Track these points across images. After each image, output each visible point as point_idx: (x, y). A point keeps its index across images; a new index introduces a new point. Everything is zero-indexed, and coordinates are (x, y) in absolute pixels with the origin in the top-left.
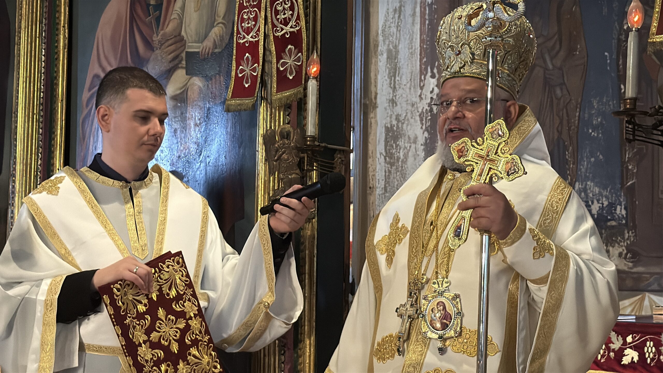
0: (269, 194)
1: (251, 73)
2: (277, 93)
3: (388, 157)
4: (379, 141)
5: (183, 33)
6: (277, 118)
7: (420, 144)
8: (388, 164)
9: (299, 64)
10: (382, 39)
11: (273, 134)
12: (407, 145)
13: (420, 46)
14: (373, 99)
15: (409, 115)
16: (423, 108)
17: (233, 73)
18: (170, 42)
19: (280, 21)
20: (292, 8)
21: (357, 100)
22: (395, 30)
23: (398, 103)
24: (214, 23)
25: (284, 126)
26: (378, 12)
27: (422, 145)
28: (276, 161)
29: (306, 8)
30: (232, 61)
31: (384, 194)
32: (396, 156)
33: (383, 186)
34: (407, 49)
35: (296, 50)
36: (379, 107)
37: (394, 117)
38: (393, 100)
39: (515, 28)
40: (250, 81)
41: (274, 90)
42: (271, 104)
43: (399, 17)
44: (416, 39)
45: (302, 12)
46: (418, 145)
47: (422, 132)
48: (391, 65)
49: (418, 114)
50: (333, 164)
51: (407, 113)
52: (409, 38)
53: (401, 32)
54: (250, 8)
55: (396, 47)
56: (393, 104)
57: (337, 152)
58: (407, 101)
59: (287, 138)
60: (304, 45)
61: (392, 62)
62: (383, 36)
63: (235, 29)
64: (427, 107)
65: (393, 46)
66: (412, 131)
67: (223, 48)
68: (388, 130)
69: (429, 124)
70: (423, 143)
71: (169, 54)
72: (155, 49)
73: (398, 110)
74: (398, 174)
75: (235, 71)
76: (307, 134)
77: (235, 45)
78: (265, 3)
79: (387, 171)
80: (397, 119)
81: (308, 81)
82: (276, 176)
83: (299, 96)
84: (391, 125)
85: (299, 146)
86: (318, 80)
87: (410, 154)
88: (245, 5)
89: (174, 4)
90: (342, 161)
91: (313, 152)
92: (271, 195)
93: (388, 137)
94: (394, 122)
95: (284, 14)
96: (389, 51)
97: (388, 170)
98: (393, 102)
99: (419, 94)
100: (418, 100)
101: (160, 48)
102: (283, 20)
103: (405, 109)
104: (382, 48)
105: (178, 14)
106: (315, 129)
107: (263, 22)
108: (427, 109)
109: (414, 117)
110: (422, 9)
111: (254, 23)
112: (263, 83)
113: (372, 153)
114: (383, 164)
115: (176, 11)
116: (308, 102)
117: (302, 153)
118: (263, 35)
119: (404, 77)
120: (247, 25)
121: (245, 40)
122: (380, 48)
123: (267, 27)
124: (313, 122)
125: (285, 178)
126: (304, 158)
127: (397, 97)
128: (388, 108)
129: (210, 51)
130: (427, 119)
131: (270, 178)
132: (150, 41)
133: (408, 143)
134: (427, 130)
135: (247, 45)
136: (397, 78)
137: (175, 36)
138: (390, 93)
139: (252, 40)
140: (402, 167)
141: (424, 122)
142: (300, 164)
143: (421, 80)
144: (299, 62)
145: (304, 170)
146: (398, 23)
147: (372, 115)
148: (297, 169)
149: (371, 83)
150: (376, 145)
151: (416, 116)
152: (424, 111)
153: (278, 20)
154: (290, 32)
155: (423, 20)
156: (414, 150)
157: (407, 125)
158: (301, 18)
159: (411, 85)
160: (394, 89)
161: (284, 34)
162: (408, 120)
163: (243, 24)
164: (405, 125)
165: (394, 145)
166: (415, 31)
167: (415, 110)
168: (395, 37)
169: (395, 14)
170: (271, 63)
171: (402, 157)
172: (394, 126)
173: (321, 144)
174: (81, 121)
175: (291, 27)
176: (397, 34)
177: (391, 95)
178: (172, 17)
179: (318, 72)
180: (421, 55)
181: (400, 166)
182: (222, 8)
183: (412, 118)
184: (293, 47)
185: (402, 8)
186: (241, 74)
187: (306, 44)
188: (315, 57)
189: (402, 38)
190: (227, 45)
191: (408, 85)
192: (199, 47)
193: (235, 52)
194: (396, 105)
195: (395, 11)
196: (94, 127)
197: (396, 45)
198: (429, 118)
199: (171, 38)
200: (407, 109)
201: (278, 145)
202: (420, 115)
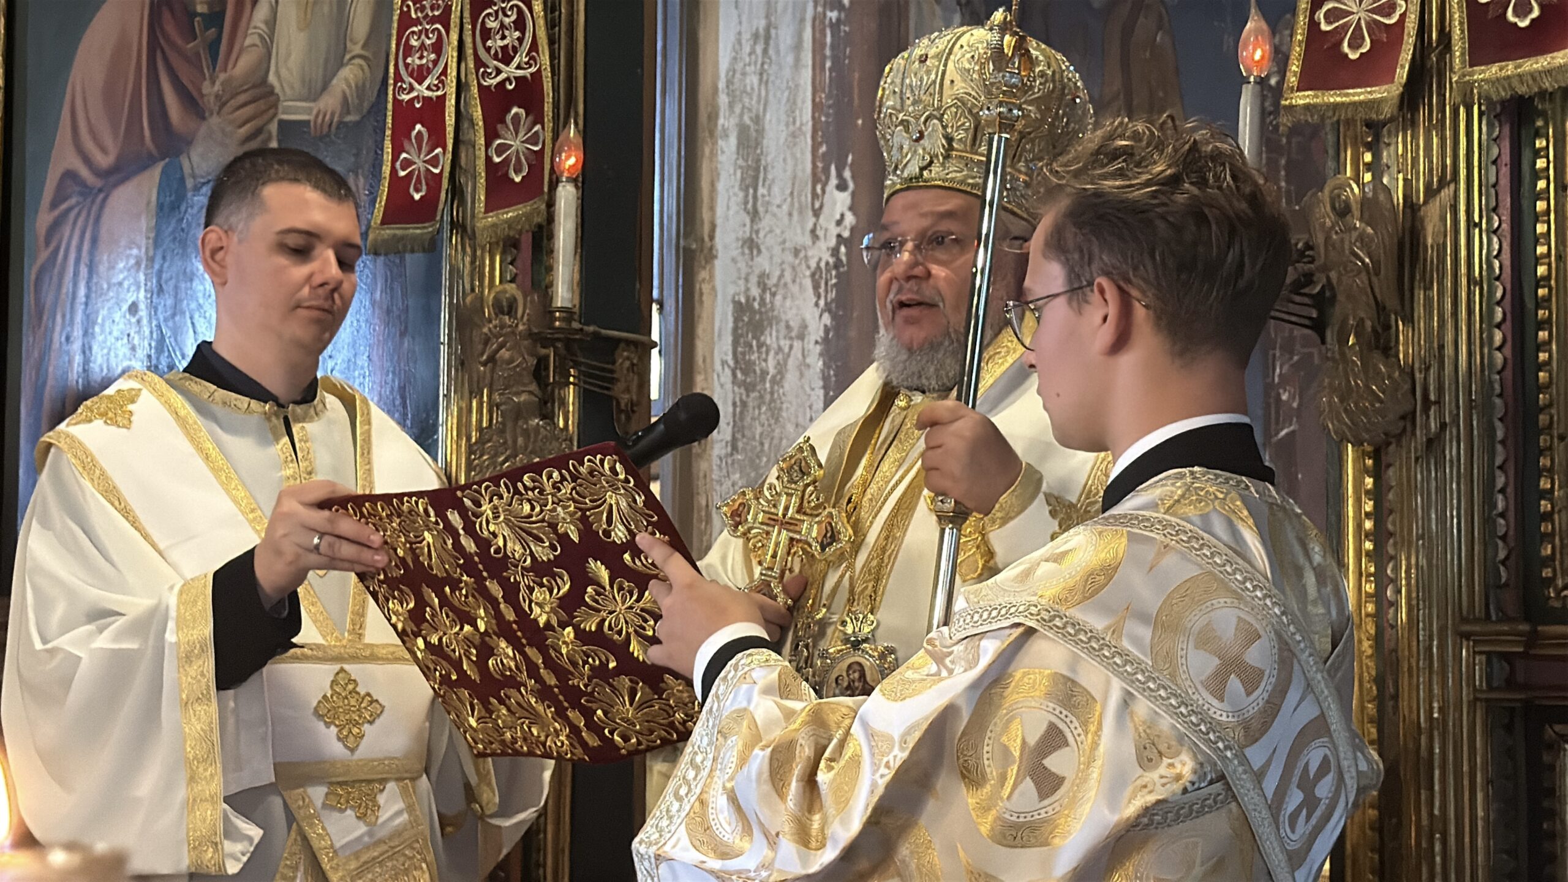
0: (469, 438)
1: (428, 170)
2: (486, 212)
3: (741, 369)
4: (720, 336)
5: (272, 78)
6: (487, 269)
7: (812, 342)
8: (739, 387)
9: (536, 149)
10: (727, 100)
11: (479, 305)
12: (785, 344)
13: (813, 118)
14: (706, 239)
15: (788, 276)
16: (820, 259)
17: (386, 170)
18: (242, 98)
19: (493, 52)
20: (520, 24)
21: (670, 240)
22: (755, 80)
23: (763, 248)
24: (344, 56)
25: (501, 287)
26: (717, 40)
27: (817, 342)
28: (485, 364)
29: (552, 25)
30: (383, 140)
31: (732, 455)
32: (757, 369)
33: (729, 438)
34: (782, 127)
35: (530, 118)
36: (720, 255)
37: (754, 279)
38: (751, 240)
39: (1041, 84)
40: (424, 187)
41: (481, 206)
42: (473, 237)
43: (765, 51)
44: (804, 102)
45: (542, 34)
46: (809, 343)
47: (817, 315)
48: (747, 161)
49: (808, 273)
50: (612, 371)
51: (783, 271)
52: (788, 100)
53: (770, 85)
54: (425, 23)
55: (757, 120)
56: (751, 249)
57: (622, 345)
58: (784, 242)
59: (509, 313)
60: (548, 108)
61: (748, 154)
62: (728, 94)
63: (392, 70)
64: (827, 257)
65: (751, 119)
66: (794, 311)
67: (365, 111)
68: (741, 309)
69: (832, 295)
70: (819, 340)
71: (240, 126)
72: (207, 114)
73: (762, 262)
74: (764, 409)
75: (389, 164)
76: (554, 305)
77: (390, 106)
78: (458, 14)
79: (738, 403)
80: (763, 286)
81: (557, 186)
82: (485, 398)
83: (538, 220)
84: (748, 298)
85: (535, 330)
86: (580, 185)
87: (792, 363)
88: (414, 16)
89: (252, 11)
90: (633, 365)
91: (568, 342)
92: (474, 440)
93: (740, 324)
94: (755, 292)
95: (503, 37)
96: (743, 130)
97: (741, 400)
98: (751, 245)
99: (810, 225)
100: (807, 240)
101: (218, 113)
102: (499, 50)
103: (779, 261)
104: (726, 121)
105: (260, 35)
106: (573, 292)
107: (455, 54)
108: (827, 263)
109: (798, 280)
110: (818, 35)
111: (433, 56)
112: (456, 191)
113: (704, 361)
114: (729, 386)
115: (255, 28)
116: (556, 233)
117: (544, 347)
118: (454, 84)
119: (776, 190)
120: (418, 62)
121: (414, 94)
122: (721, 121)
123: (463, 65)
124: (567, 278)
125: (504, 403)
126: (547, 357)
127: (761, 235)
128: (740, 258)
129: (336, 119)
130: (830, 283)
131: (471, 403)
132: (195, 94)
133: (785, 338)
134: (828, 308)
135: (418, 106)
136: (761, 191)
137: (254, 87)
138: (745, 225)
139: (427, 93)
140: (772, 393)
141: (822, 290)
142: (539, 372)
143: (814, 195)
144: (536, 144)
145: (547, 385)
146: (763, 64)
147: (703, 274)
148: (531, 383)
149: (702, 201)
150: (713, 343)
151: (805, 276)
152: (823, 265)
153: (488, 49)
154: (515, 78)
155: (818, 58)
156: (800, 356)
157: (785, 298)
158: (540, 49)
159: (792, 204)
160: (754, 215)
161: (502, 84)
162: (785, 285)
163: (409, 60)
164: (778, 297)
165: (754, 343)
166: (802, 82)
167: (800, 263)
168: (755, 98)
169: (755, 43)
170: (474, 147)
171: (772, 371)
172: (754, 299)
173: (586, 328)
174: (33, 277)
175: (519, 67)
176: (759, 90)
177: (748, 229)
178: (248, 42)
179: (580, 166)
180: (813, 138)
181: (769, 390)
182: (360, 23)
183: (794, 281)
184: (522, 111)
185: (773, 32)
186: (404, 170)
187: (551, 106)
188: (572, 134)
189: (771, 97)
190: (372, 107)
191: (785, 207)
192: (309, 111)
193: (389, 120)
194: (759, 251)
195: (756, 36)
196: (64, 290)
197: (757, 116)
198: (834, 281)
199: (246, 90)
200: (783, 263)
201: (490, 329)
202: (813, 275)
